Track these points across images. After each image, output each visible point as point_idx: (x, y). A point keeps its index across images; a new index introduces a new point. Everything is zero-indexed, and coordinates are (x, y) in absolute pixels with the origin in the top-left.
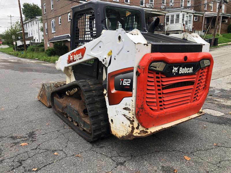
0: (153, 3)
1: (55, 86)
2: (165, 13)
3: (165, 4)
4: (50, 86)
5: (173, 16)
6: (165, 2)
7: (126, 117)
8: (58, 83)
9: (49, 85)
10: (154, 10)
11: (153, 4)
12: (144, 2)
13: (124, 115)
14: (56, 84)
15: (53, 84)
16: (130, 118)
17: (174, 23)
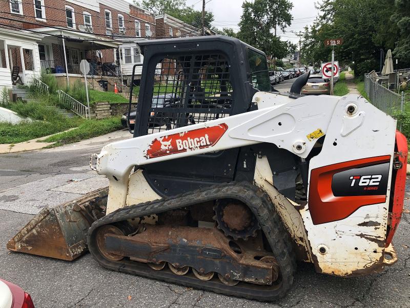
0: (91, 24)
1: (74, 210)
2: (118, 45)
3: (111, 29)
4: (66, 212)
5: (128, 50)
6: (111, 26)
7: (367, 238)
8: (78, 202)
9: (64, 210)
10: (99, 38)
11: (91, 27)
12: (74, 21)
13: (362, 236)
14: (76, 205)
15: (70, 205)
16: (379, 237)
17: (131, 62)
